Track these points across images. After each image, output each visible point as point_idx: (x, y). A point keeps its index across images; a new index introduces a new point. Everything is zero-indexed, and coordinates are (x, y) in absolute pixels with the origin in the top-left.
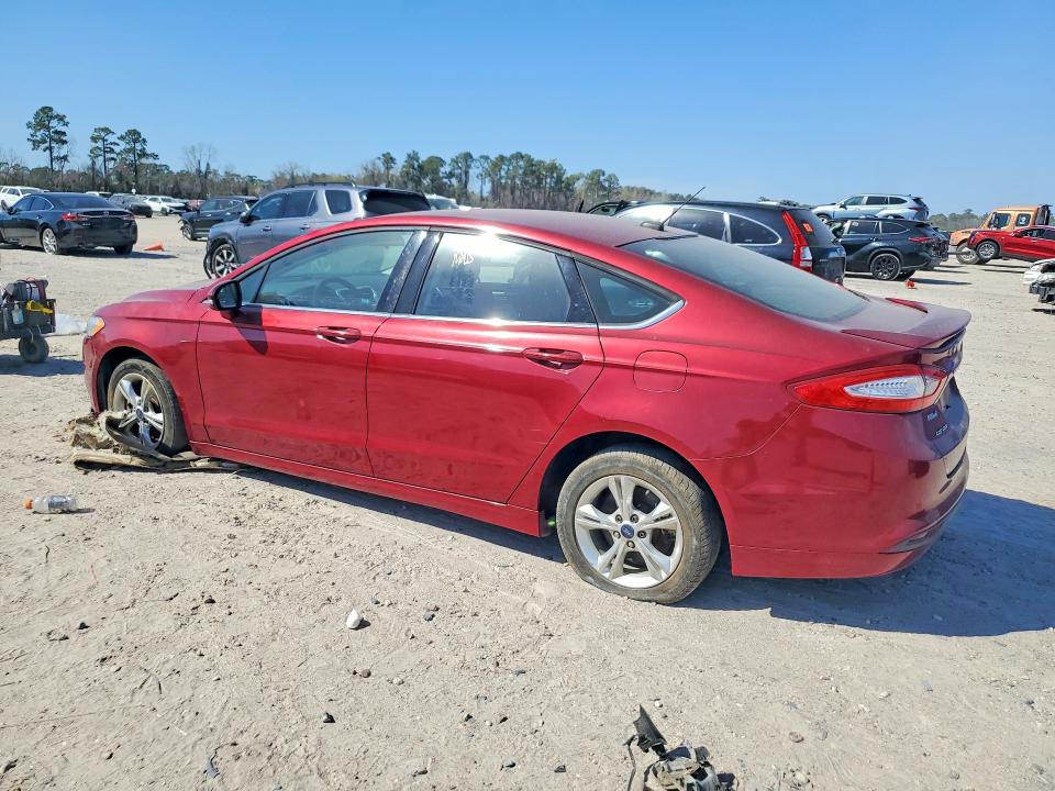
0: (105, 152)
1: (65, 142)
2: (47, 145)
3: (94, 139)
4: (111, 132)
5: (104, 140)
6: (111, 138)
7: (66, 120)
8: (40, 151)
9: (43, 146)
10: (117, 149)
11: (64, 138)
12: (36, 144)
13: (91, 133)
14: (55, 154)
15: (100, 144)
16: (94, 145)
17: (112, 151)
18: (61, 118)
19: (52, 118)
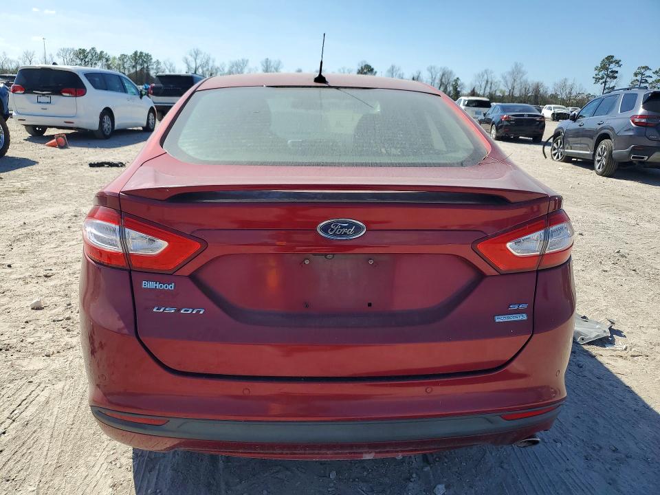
0: (641, 82)
1: (616, 77)
2: (604, 80)
3: (636, 75)
4: (648, 69)
5: (642, 74)
6: (648, 73)
7: (620, 63)
8: (599, 84)
9: (601, 81)
10: (650, 80)
11: (616, 75)
12: (597, 80)
13: (635, 70)
14: (607, 86)
15: (639, 78)
16: (635, 78)
17: (646, 81)
18: (617, 62)
19: (612, 62)
